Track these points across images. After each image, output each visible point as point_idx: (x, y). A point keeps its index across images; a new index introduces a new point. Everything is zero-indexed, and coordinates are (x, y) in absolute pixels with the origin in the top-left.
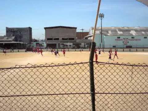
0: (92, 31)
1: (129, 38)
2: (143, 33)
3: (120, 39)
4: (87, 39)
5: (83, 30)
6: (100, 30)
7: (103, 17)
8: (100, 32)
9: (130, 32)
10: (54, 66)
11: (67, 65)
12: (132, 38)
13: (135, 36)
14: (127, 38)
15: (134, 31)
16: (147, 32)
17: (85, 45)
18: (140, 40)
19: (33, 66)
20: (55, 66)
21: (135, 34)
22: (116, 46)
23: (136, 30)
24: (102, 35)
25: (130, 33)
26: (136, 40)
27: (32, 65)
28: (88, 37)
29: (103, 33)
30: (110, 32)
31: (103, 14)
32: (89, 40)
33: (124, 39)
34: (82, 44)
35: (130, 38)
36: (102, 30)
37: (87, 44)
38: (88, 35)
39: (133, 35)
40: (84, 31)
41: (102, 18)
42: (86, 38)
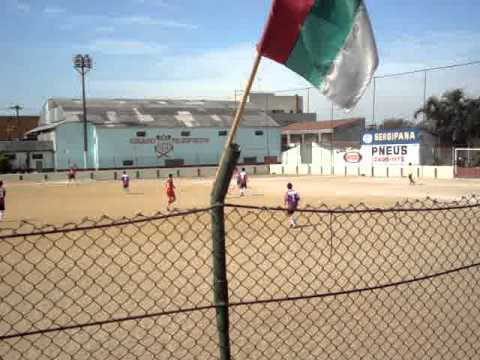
0: (52, 115)
1: (173, 136)
2: (216, 118)
3: (146, 138)
4: (36, 139)
5: (17, 108)
6: (79, 109)
7: (89, 66)
8: (79, 116)
9: (177, 117)
10: (109, 226)
11: (149, 220)
12: (184, 134)
13: (193, 128)
14: (166, 134)
15: (188, 113)
16: (225, 117)
17: (28, 161)
18: (207, 140)
19: (36, 231)
20: (113, 225)
21: (193, 122)
22: (135, 162)
23: (194, 111)
24: (85, 126)
25: (176, 120)
26: (196, 140)
27: (35, 228)
28: (39, 132)
29: (88, 118)
30: (112, 117)
31: (87, 56)
32: (42, 142)
33: (158, 137)
34: (18, 155)
35: (176, 134)
36: (85, 109)
37: (34, 157)
38: (37, 126)
39: (185, 126)
40: (22, 113)
41: (85, 69)
42: (33, 137)
